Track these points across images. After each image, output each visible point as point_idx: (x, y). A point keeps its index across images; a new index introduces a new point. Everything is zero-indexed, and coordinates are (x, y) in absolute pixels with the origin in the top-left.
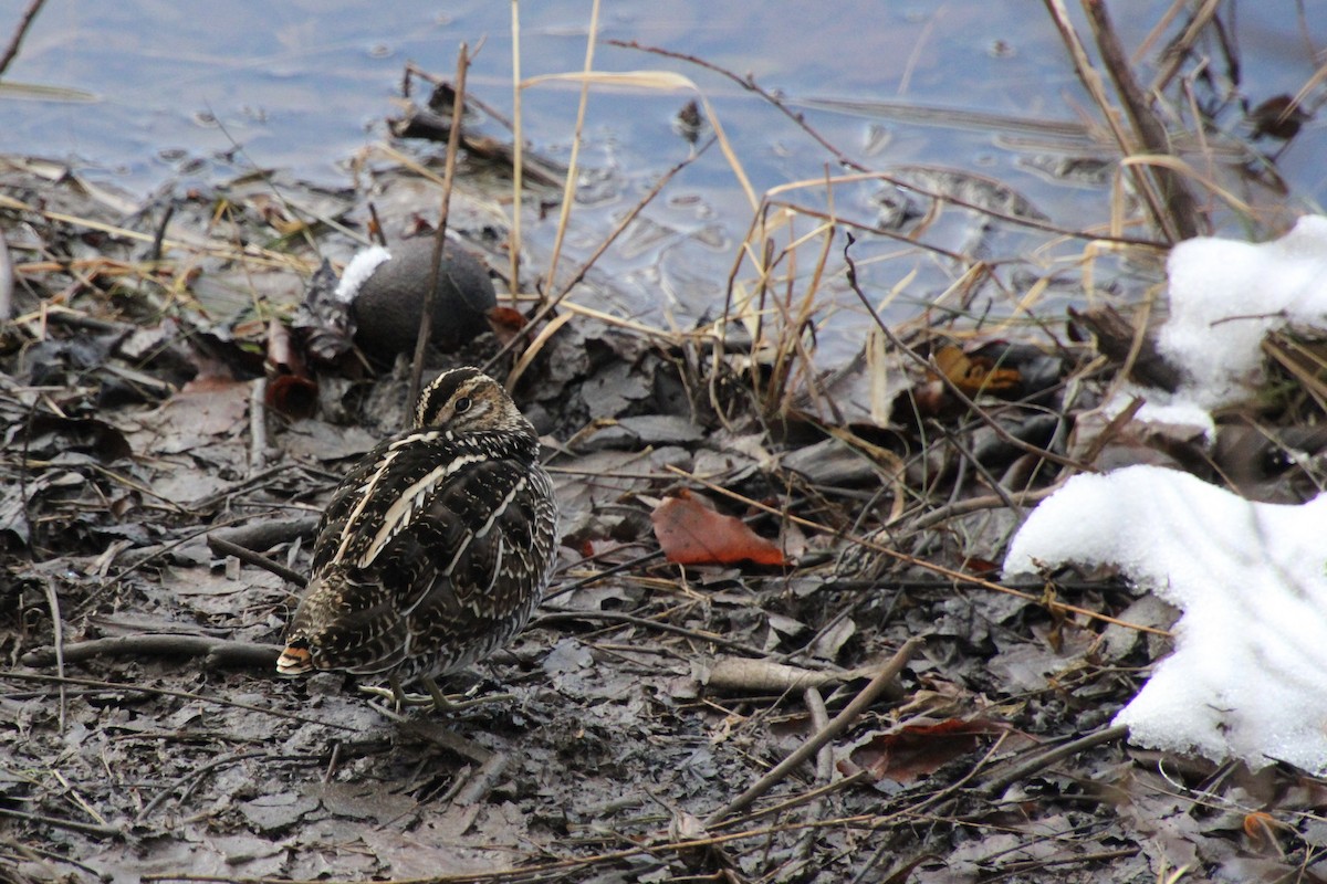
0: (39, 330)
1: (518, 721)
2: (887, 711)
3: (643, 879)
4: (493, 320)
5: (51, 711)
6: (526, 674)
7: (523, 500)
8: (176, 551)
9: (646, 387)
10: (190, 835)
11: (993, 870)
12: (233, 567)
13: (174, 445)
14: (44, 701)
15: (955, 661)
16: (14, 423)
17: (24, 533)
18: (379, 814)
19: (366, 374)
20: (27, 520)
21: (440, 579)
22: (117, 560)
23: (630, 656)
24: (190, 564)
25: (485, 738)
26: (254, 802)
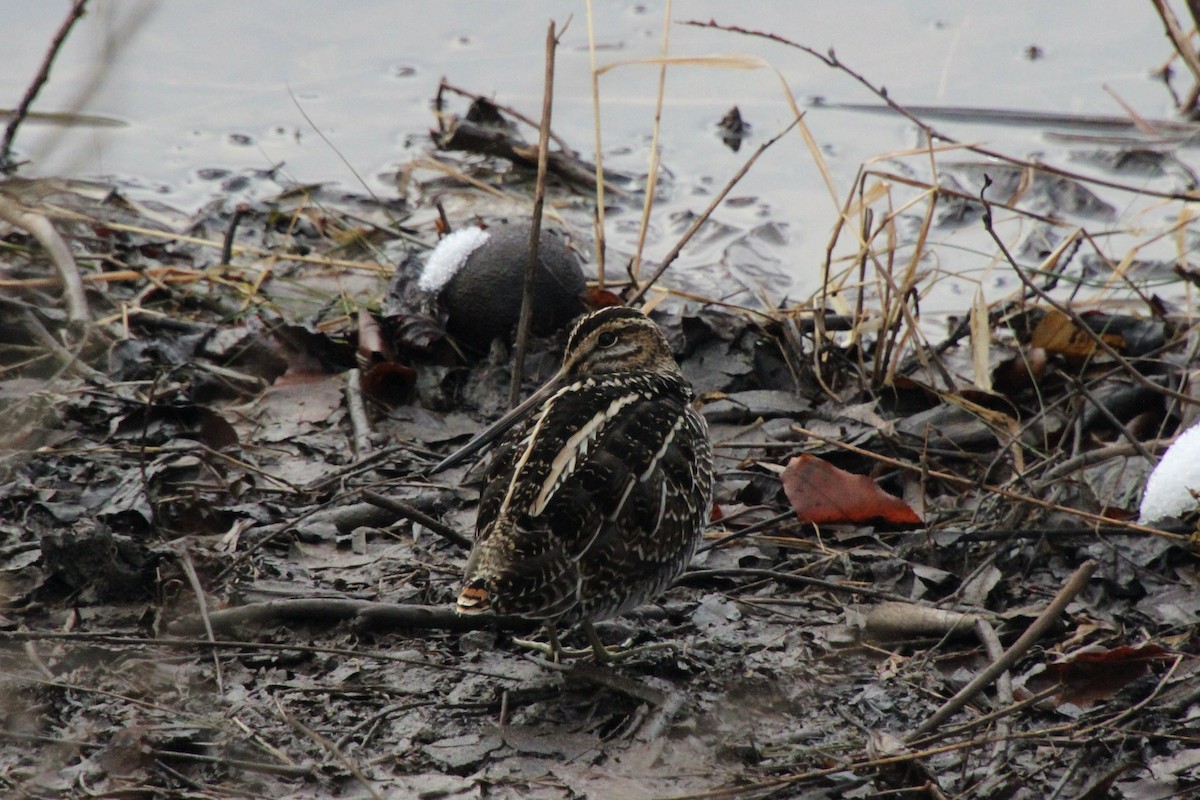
0: (123, 331)
1: (682, 666)
2: (1052, 646)
3: (848, 795)
4: (588, 303)
5: (207, 673)
6: (676, 628)
7: (682, 441)
8: (300, 527)
9: (747, 364)
10: (379, 774)
11: (1191, 779)
12: (359, 541)
13: (274, 435)
14: (199, 663)
15: (1104, 604)
16: (113, 416)
17: (147, 513)
18: (564, 750)
19: (460, 362)
20: (148, 500)
21: (607, 525)
22: (243, 536)
23: (775, 608)
24: (315, 540)
25: (654, 682)
26: (435, 744)
